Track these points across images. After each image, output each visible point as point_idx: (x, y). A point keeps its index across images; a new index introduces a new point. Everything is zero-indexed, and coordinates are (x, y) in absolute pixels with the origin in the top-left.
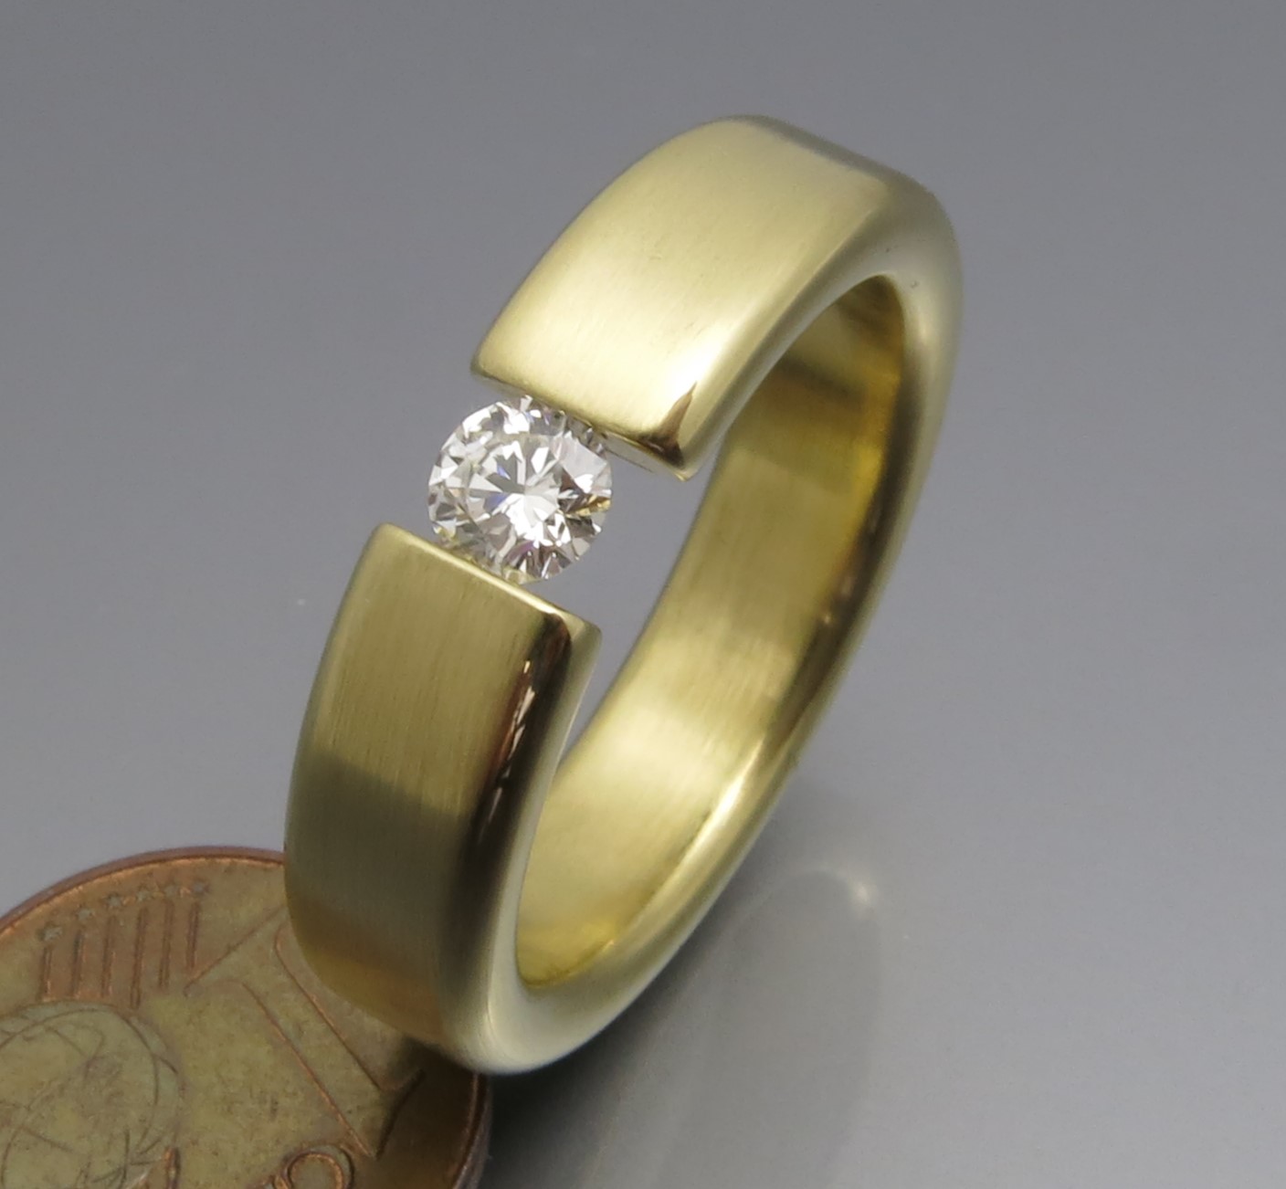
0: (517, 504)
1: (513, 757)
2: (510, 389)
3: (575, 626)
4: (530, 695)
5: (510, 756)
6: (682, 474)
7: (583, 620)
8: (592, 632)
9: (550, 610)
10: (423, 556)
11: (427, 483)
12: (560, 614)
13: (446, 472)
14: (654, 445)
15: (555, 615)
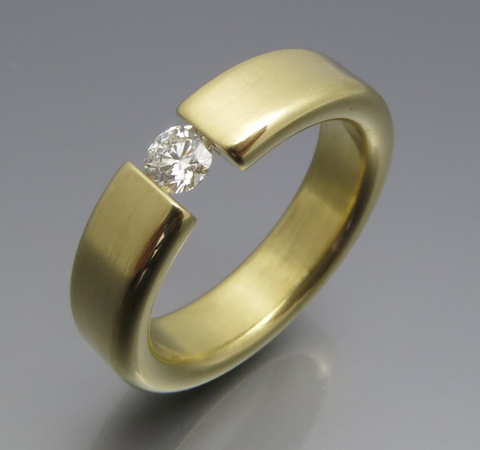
0: (177, 164)
1: (152, 260)
2: (183, 120)
3: (186, 215)
4: (163, 236)
5: (151, 259)
6: (243, 168)
7: (190, 214)
8: (193, 219)
9: (177, 206)
10: (136, 175)
11: (148, 149)
12: (181, 209)
13: (155, 146)
14: (232, 154)
15: (179, 209)
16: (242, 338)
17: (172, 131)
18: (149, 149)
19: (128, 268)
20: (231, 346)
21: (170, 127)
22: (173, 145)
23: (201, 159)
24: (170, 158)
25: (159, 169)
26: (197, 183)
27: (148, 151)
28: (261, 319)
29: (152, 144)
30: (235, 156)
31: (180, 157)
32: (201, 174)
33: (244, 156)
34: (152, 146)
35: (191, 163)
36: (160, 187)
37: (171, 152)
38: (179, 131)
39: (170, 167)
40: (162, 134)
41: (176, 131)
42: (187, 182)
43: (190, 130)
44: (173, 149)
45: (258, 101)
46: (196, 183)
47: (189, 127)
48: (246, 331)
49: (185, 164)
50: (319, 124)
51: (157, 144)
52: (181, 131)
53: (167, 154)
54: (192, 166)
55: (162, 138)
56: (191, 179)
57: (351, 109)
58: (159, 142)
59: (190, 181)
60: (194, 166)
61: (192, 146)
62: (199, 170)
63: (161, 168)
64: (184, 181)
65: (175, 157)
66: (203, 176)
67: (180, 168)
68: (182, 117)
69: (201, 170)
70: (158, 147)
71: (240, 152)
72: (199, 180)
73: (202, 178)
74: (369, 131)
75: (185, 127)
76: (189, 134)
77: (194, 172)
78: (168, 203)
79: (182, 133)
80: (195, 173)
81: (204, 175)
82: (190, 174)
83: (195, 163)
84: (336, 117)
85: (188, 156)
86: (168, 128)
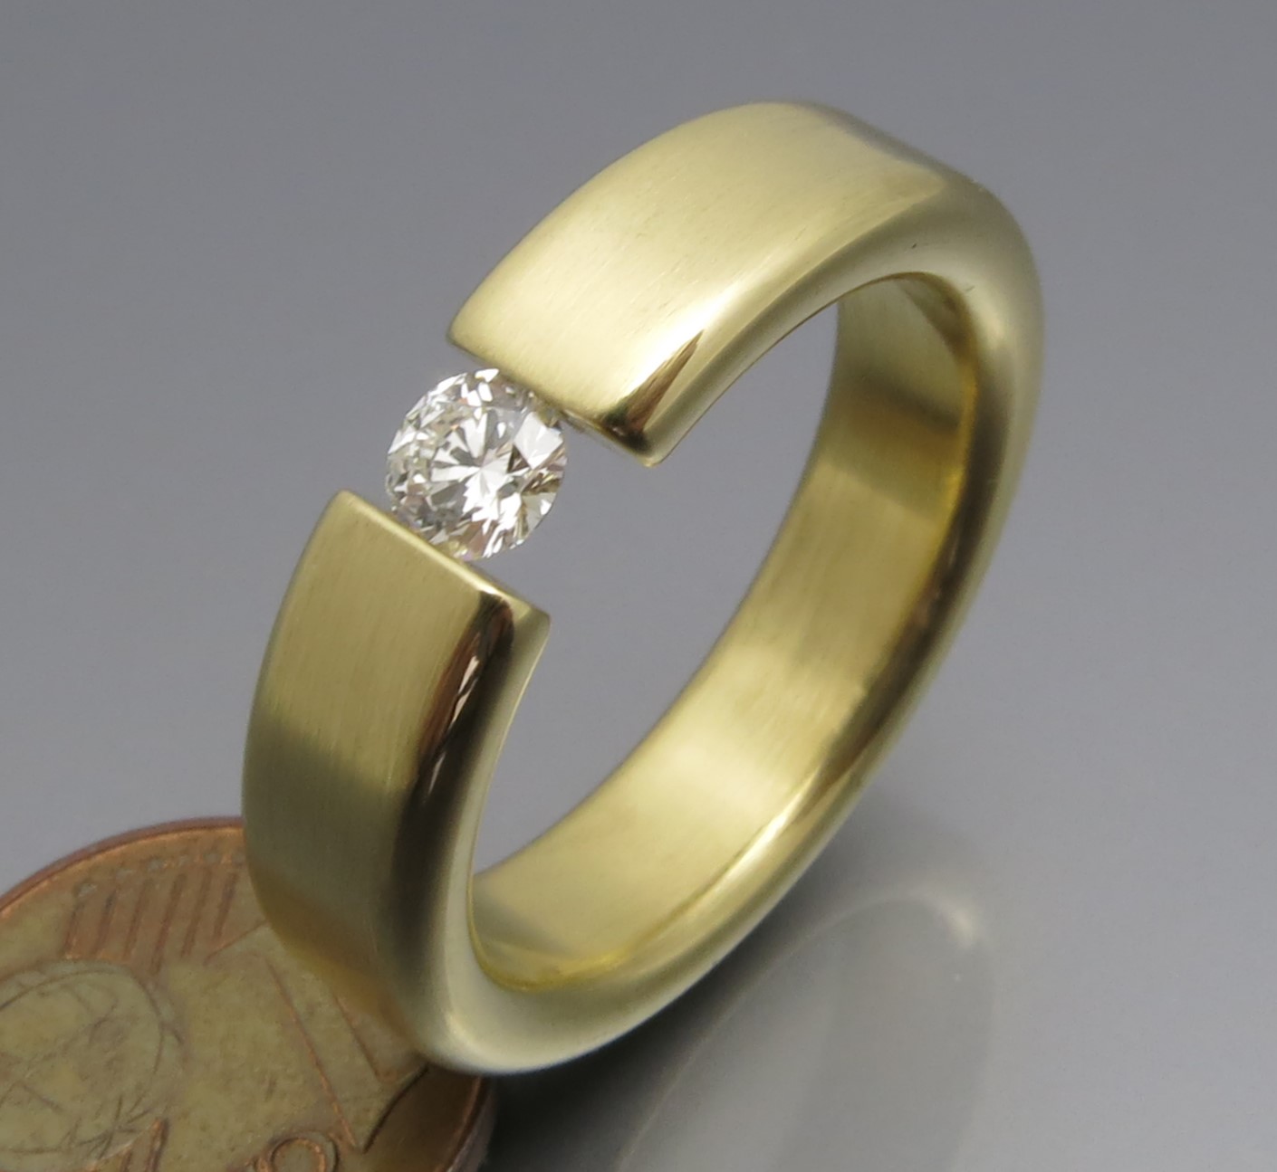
0: (474, 477)
2: (469, 359)
3: (519, 610)
4: (474, 664)
6: (651, 461)
7: (531, 605)
8: (539, 618)
9: (491, 590)
10: (369, 524)
11: (388, 449)
12: (504, 597)
13: (406, 438)
14: (615, 429)
15: (500, 598)
16: (718, 890)
17: (445, 393)
18: (394, 448)
19: (390, 774)
20: (693, 915)
21: (437, 383)
22: (454, 427)
23: (535, 455)
24: (451, 465)
25: (429, 500)
26: (537, 522)
27: (390, 455)
28: (760, 830)
29: (399, 434)
30: (621, 434)
31: (479, 458)
32: (542, 494)
33: (648, 426)
34: (401, 440)
35: (510, 469)
36: (440, 548)
37: (453, 447)
38: (464, 388)
39: (457, 489)
40: (421, 403)
41: (456, 390)
42: (509, 521)
43: (491, 383)
44: (455, 440)
45: (663, 274)
46: (532, 522)
47: (490, 374)
48: (726, 869)
49: (496, 473)
50: (835, 304)
51: (410, 432)
52: (470, 389)
53: (443, 456)
54: (515, 477)
55: (422, 416)
56: (516, 515)
57: (914, 246)
58: (418, 427)
59: (516, 519)
60: (521, 477)
61: (507, 423)
62: (535, 484)
63: (434, 497)
64: (500, 521)
65: (465, 459)
66: (548, 501)
67: (484, 488)
68: (466, 350)
69: (540, 482)
70: (415, 436)
71: (634, 420)
72: (540, 513)
73: (545, 507)
74: (974, 290)
75: (479, 375)
76: (492, 392)
77: (523, 493)
78: (468, 586)
79: (474, 392)
80: (526, 495)
81: (552, 495)
82: (515, 501)
83: (520, 467)
84: (879, 276)
85: (500, 452)
86: (433, 386)
